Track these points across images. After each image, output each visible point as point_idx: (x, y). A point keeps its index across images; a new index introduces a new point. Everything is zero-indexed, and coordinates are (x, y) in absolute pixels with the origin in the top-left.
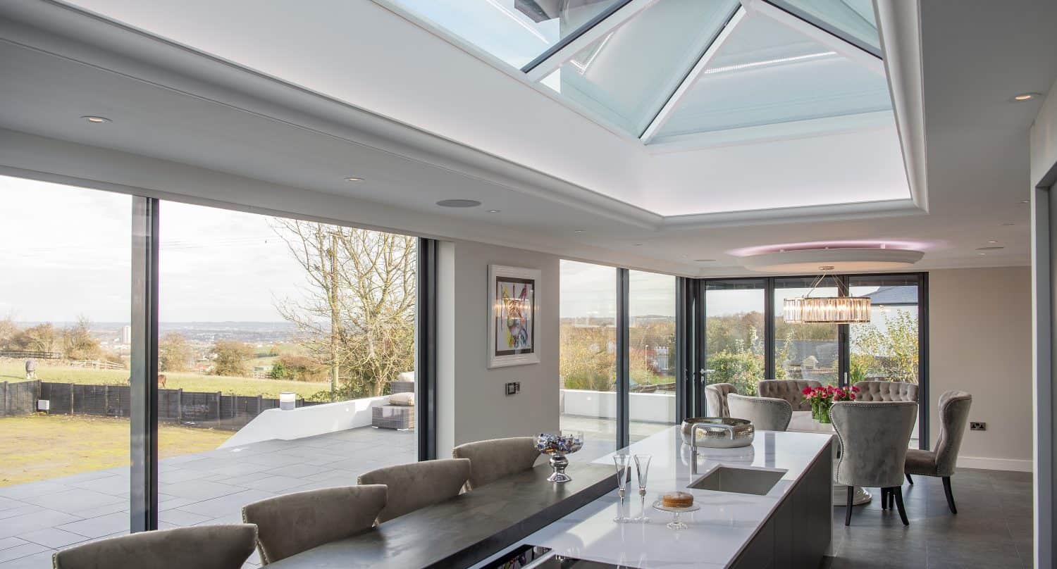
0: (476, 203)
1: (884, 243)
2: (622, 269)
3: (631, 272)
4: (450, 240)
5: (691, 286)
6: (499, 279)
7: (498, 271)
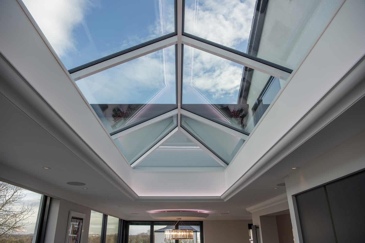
0: (84, 184)
1: (199, 211)
2: (105, 215)
3: (108, 216)
4: (59, 199)
5: (125, 224)
6: (73, 218)
7: (73, 214)
